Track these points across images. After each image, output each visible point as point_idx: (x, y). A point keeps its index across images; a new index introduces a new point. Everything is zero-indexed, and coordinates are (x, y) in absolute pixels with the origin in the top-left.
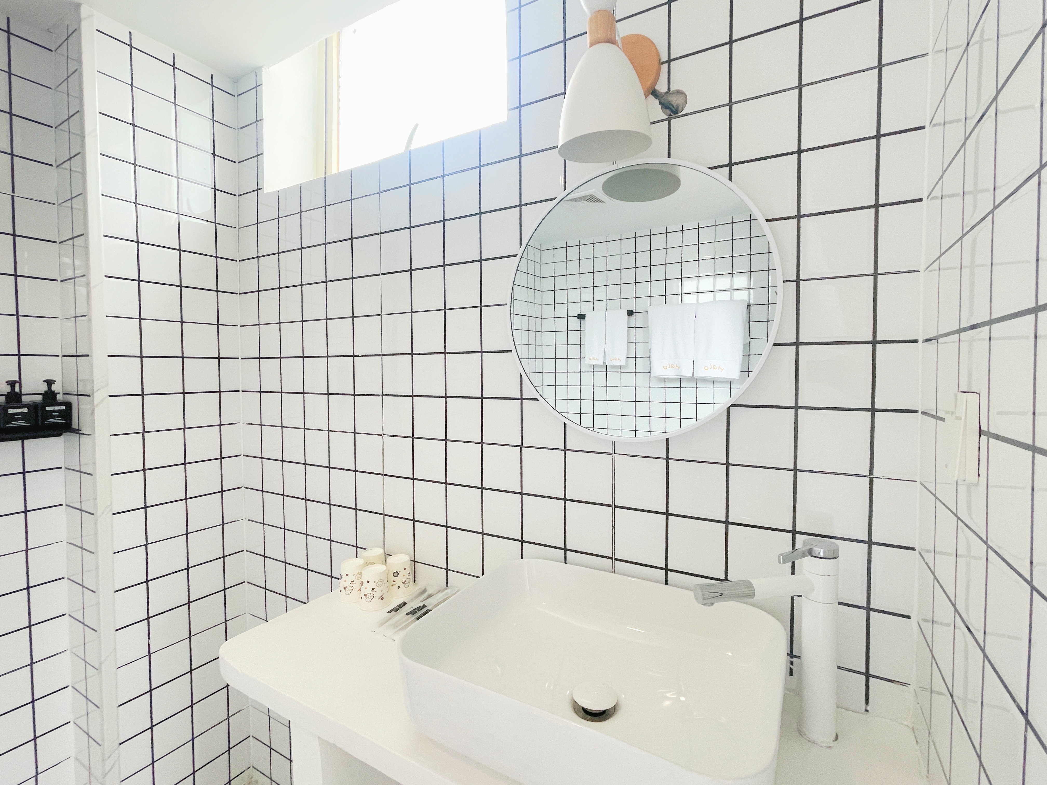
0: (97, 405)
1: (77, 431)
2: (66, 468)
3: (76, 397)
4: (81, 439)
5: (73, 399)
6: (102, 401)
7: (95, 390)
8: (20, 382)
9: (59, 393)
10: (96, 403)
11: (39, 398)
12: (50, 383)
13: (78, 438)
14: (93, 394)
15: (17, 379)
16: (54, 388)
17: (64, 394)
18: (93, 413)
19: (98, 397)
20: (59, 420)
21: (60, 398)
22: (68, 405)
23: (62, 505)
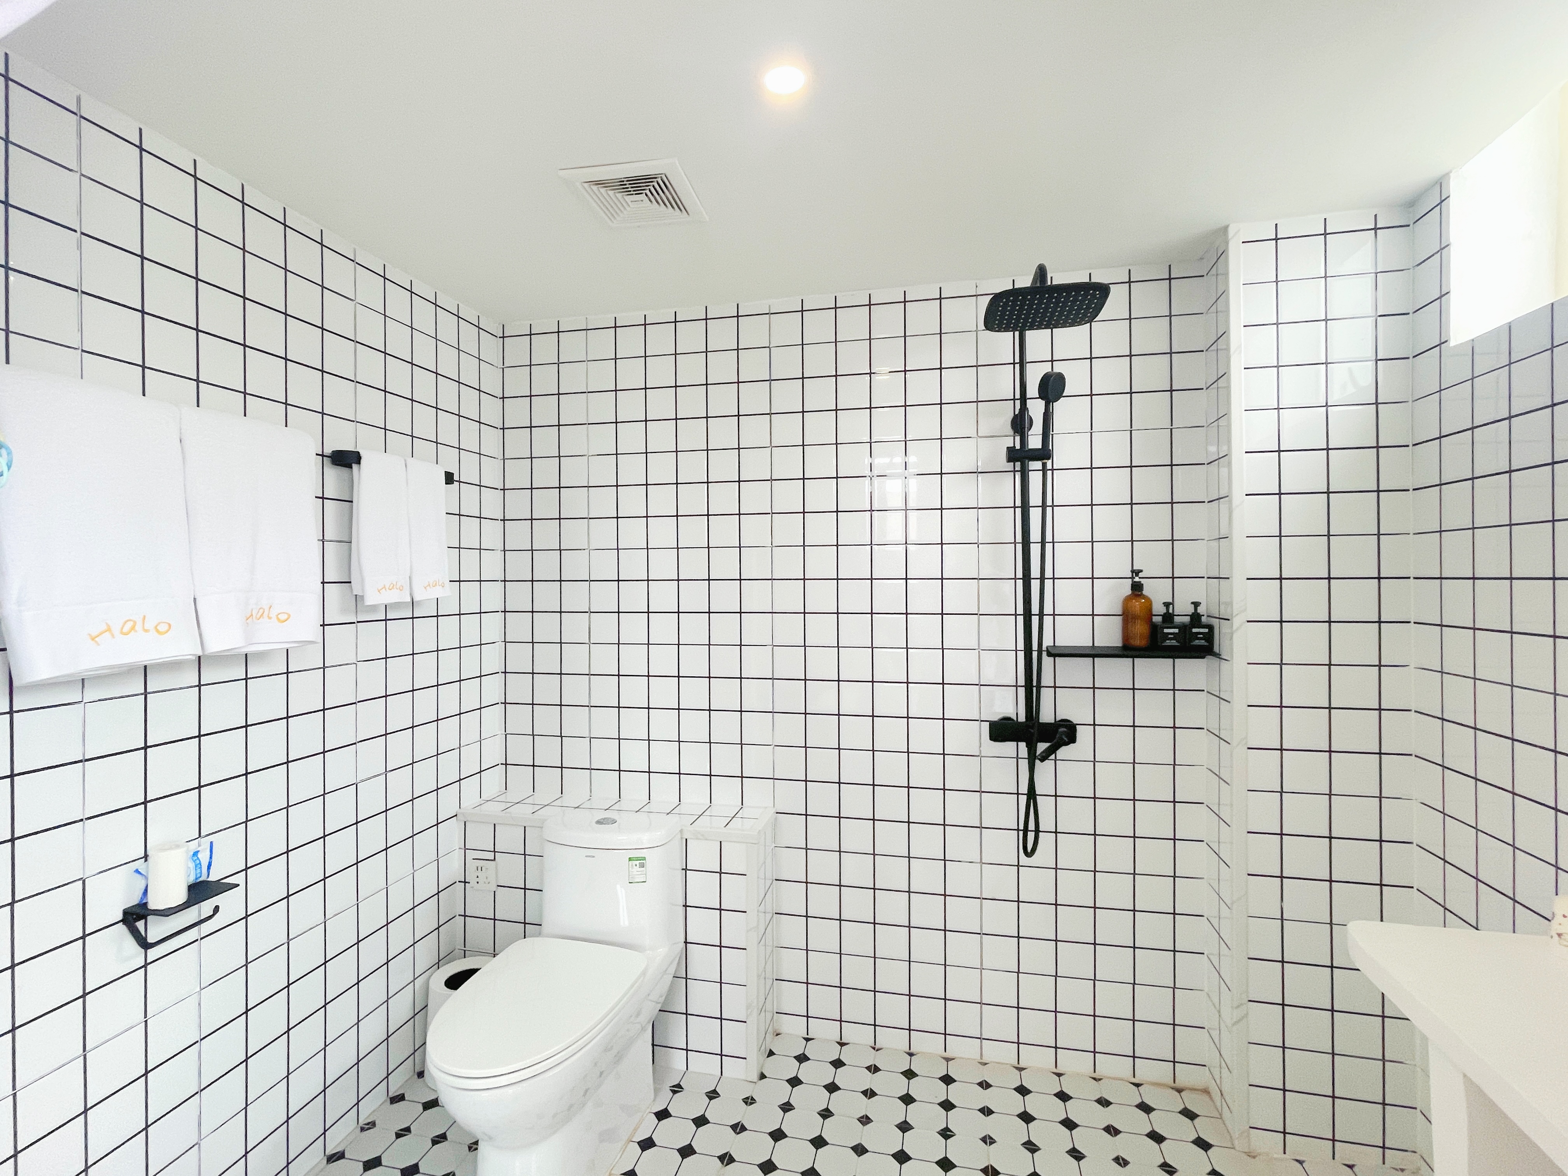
0: (1237, 629)
1: (1218, 655)
2: (1208, 692)
3: (1218, 620)
4: (1221, 663)
5: (1215, 622)
6: (1241, 625)
7: (1234, 615)
8: (1173, 604)
9: (1203, 615)
10: (1235, 628)
11: (1187, 619)
12: (1196, 604)
13: (1218, 662)
14: (1232, 618)
15: (1171, 601)
16: (1200, 610)
17: (1208, 616)
18: (1231, 639)
19: (1237, 621)
20: (1203, 642)
21: (1204, 619)
22: (1211, 628)
23: (1203, 729)
